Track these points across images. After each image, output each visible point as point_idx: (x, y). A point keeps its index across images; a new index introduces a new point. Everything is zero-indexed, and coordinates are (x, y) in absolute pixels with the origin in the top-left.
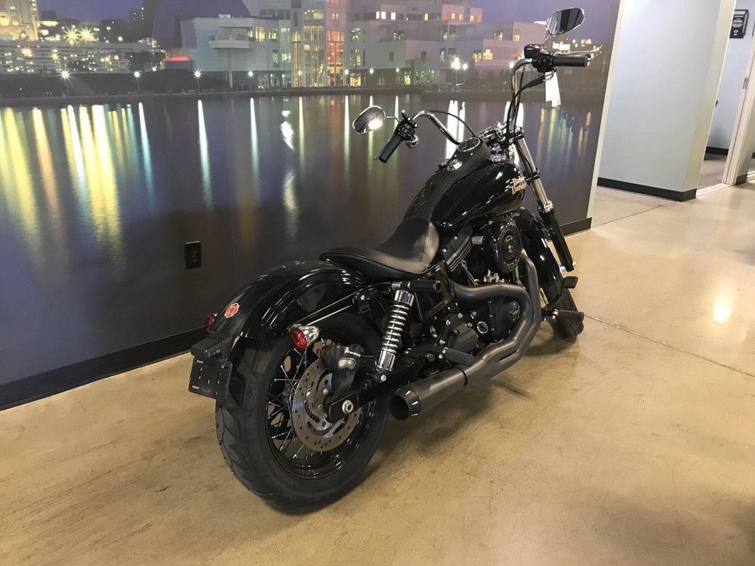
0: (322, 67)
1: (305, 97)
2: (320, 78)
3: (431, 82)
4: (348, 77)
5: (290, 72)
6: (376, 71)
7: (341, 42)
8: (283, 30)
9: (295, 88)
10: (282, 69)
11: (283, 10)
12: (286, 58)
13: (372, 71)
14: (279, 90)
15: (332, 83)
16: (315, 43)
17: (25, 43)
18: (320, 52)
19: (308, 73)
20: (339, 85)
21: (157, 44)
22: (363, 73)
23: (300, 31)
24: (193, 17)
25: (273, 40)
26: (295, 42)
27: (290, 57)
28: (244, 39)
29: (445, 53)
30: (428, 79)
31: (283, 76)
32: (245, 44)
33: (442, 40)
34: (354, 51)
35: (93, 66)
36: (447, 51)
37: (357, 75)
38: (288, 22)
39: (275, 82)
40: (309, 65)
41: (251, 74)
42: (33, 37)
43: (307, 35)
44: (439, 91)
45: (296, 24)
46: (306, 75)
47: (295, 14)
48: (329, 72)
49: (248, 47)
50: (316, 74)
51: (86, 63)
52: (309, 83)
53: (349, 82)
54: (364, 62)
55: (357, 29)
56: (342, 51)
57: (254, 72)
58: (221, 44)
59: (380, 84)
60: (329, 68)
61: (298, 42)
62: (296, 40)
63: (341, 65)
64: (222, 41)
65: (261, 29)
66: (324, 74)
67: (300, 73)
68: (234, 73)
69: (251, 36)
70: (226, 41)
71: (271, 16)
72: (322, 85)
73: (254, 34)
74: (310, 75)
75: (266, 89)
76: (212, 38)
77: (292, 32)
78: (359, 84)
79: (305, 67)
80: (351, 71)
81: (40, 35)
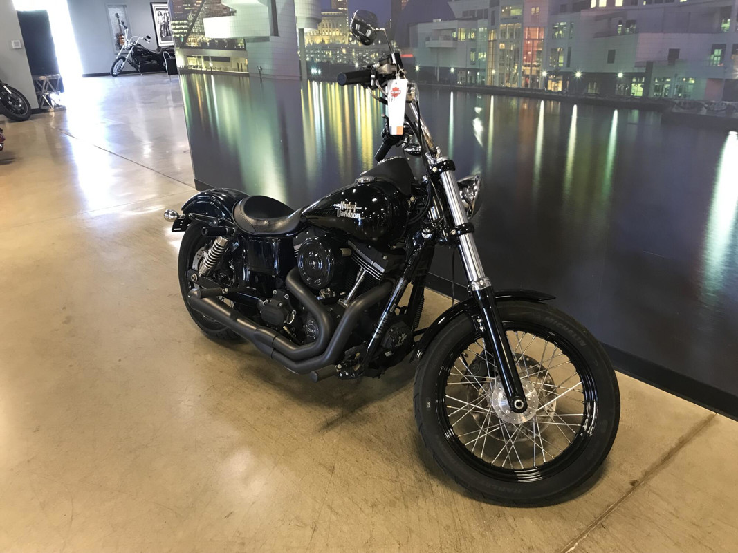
0: (516, 67)
1: (497, 97)
2: (514, 79)
3: (685, 96)
4: (546, 80)
5: (484, 70)
6: (585, 75)
7: (539, 39)
8: (481, 29)
9: (487, 86)
10: (478, 67)
11: (481, 10)
12: (482, 56)
13: (578, 75)
14: (473, 87)
15: (526, 85)
16: (511, 42)
17: (343, 45)
18: (515, 50)
19: (501, 72)
20: (535, 88)
21: (397, 44)
22: (567, 76)
23: (496, 29)
24: (417, 24)
25: (472, 39)
26: (491, 41)
27: (485, 56)
28: (449, 40)
29: (723, 53)
30: (680, 91)
31: (478, 74)
32: (449, 44)
33: (720, 30)
34: (556, 50)
35: (368, 60)
36: (729, 49)
37: (557, 78)
38: (486, 22)
39: (471, 79)
40: (503, 64)
41: (452, 70)
42: (347, 43)
43: (503, 34)
44: (704, 112)
45: (493, 23)
46: (500, 74)
47: (493, 12)
48: (523, 72)
49: (451, 46)
50: (510, 73)
51: (364, 58)
52: (502, 83)
53: (546, 85)
54: (568, 63)
55: (562, 24)
56: (541, 50)
57: (455, 68)
58: (434, 44)
59: (589, 91)
60: (524, 68)
61: (493, 41)
62: (492, 39)
63: (539, 66)
64: (434, 42)
65: (462, 29)
66: (519, 74)
67: (494, 72)
68: (441, 68)
69: (455, 36)
70: (437, 41)
71: (471, 17)
72: (515, 86)
73: (457, 35)
74: (503, 74)
75: (463, 85)
76: (428, 39)
77: (489, 31)
78: (560, 89)
79: (498, 66)
80: (550, 73)
81: (349, 40)
